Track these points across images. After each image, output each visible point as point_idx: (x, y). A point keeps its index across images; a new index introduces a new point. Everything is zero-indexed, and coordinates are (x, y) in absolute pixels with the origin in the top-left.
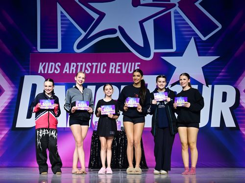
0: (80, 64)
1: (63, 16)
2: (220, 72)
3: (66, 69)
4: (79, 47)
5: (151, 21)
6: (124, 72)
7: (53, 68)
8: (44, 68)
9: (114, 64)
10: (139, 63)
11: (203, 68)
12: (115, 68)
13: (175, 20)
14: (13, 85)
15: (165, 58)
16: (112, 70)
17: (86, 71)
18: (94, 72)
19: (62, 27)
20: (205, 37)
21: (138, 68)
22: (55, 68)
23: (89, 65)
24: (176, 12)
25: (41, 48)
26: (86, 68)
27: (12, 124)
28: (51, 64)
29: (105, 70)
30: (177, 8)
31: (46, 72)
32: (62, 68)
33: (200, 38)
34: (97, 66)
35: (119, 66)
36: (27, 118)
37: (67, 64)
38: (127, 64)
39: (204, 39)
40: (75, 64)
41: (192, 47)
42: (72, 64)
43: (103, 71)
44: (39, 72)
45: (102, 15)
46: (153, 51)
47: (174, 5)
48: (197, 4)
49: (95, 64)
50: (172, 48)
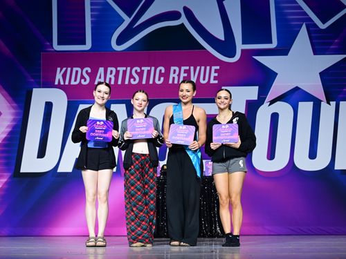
0: (121, 69)
3: (100, 78)
4: (119, 42)
7: (78, 76)
8: (64, 76)
9: (177, 69)
10: (218, 67)
11: (322, 74)
12: (179, 75)
14: (15, 105)
15: (259, 59)
16: (174, 78)
17: (132, 80)
18: (144, 82)
19: (92, 10)
20: (324, 22)
21: (216, 75)
22: (82, 77)
23: (136, 71)
25: (59, 43)
26: (131, 76)
27: (13, 168)
28: (75, 69)
29: (162, 79)
31: (67, 83)
32: (93, 76)
33: (316, 26)
34: (149, 72)
35: (185, 71)
36: (38, 157)
37: (101, 70)
38: (198, 68)
39: (323, 26)
40: (114, 69)
41: (303, 37)
42: (109, 69)
43: (159, 80)
44: (56, 83)
46: (240, 46)
49: (146, 69)
50: (270, 42)
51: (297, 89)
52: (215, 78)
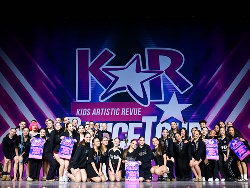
0: (103, 109)
1: (92, 79)
2: (193, 114)
3: (94, 113)
4: (102, 98)
5: (148, 82)
6: (131, 114)
7: (86, 112)
8: (80, 112)
9: (125, 109)
10: (141, 109)
11: (182, 112)
12: (126, 112)
13: (163, 81)
15: (158, 106)
16: (124, 113)
17: (107, 114)
18: (112, 114)
19: (92, 86)
20: (182, 92)
22: (87, 112)
23: (109, 110)
24: (164, 76)
25: (79, 99)
26: (107, 112)
28: (84, 109)
30: (164, 74)
31: (81, 115)
32: (91, 112)
33: (179, 93)
34: (114, 110)
35: (128, 110)
37: (95, 110)
38: (133, 109)
39: (182, 93)
40: (100, 109)
41: (174, 98)
42: (98, 109)
43: (118, 114)
44: (77, 115)
45: (117, 78)
46: (150, 101)
47: (163, 72)
48: (177, 71)
49: (112, 109)
50: (162, 99)
51: (172, 117)
52: (140, 113)
